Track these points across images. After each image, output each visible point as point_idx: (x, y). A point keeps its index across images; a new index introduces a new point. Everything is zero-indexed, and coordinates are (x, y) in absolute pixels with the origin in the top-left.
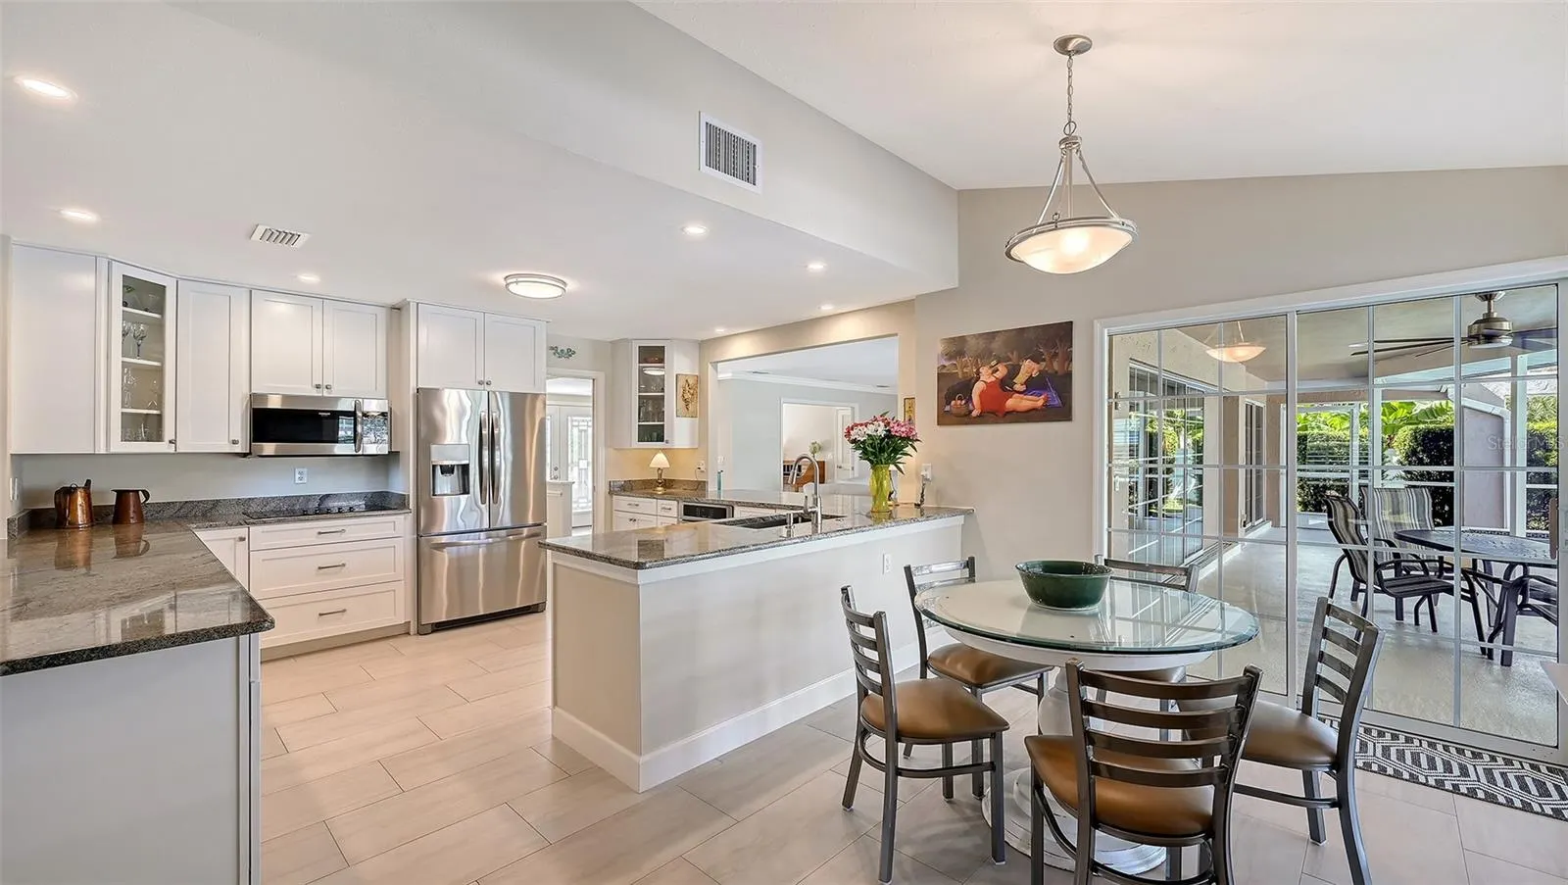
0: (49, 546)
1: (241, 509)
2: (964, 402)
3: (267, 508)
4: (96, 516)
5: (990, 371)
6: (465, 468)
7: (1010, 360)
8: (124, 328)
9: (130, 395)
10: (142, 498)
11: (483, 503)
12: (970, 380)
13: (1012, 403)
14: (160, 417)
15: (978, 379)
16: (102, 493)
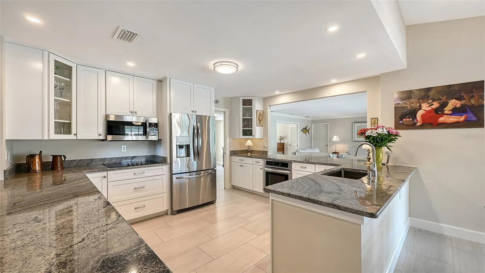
0: (24, 179)
1: (101, 163)
2: (411, 119)
3: (112, 162)
4: (44, 166)
5: (428, 105)
6: (188, 146)
7: (441, 100)
8: (55, 84)
9: (58, 114)
10: (63, 159)
11: (195, 160)
12: (416, 109)
13: (441, 119)
14: (70, 124)
15: (420, 109)
16: (47, 156)
